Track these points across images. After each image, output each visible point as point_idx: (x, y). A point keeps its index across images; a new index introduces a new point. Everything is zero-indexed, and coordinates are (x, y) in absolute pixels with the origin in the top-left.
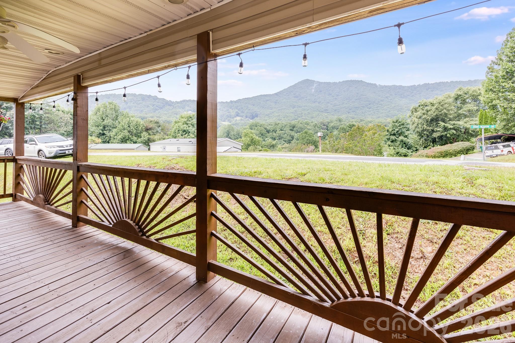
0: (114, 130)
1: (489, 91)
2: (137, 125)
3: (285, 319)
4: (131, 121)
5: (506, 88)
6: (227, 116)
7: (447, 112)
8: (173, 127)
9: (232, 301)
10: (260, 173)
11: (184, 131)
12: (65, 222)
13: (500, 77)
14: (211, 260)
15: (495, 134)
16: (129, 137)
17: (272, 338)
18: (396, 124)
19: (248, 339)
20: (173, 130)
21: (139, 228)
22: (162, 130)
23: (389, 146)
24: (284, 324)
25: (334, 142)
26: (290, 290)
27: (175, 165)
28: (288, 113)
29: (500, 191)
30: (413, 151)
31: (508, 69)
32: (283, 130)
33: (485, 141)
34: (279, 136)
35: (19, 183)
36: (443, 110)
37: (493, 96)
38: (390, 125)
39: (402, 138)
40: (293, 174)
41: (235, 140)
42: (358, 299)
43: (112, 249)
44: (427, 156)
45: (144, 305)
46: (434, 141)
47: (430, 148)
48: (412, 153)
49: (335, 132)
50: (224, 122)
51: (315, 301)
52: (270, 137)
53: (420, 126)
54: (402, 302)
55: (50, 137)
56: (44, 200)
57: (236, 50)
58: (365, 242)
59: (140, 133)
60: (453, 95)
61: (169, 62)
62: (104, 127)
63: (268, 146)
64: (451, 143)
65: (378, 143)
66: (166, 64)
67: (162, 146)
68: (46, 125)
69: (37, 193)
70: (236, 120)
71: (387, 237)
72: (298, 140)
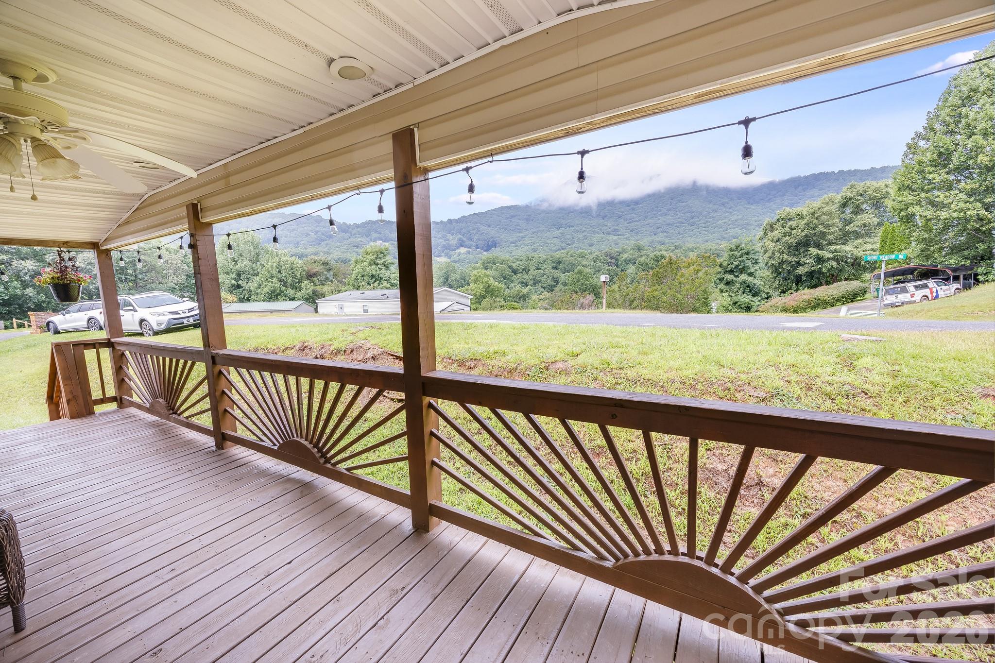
0: (256, 279)
1: (905, 190)
2: (292, 269)
3: (546, 583)
4: (282, 263)
5: (934, 183)
6: (444, 246)
7: (825, 230)
8: (353, 270)
9: (468, 559)
10: (504, 354)
11: (373, 276)
12: (205, 441)
13: (928, 163)
14: (434, 501)
15: (905, 266)
16: (280, 291)
17: (528, 609)
18: (736, 253)
19: (494, 610)
20: (353, 276)
21: (319, 452)
22: (335, 275)
23: (722, 291)
24: (545, 589)
25: (628, 288)
26: (554, 544)
27: (363, 342)
28: (548, 239)
29: (894, 377)
30: (762, 299)
31: (943, 147)
32: (540, 269)
33: (885, 279)
34: (534, 279)
35: (123, 380)
36: (817, 227)
37: (909, 198)
38: (726, 256)
39: (744, 278)
40: (559, 354)
41: (458, 289)
42: (655, 557)
43: (282, 482)
44: (785, 310)
45: (340, 566)
46: (798, 280)
47: (791, 294)
48: (759, 303)
49: (631, 269)
50: (438, 258)
51: (591, 559)
52: (518, 280)
53: (777, 255)
54: (720, 560)
55: (154, 297)
56: (166, 407)
57: (461, 161)
58: (671, 462)
59: (299, 282)
60: (838, 198)
61: (345, 182)
62: (239, 275)
63: (514, 297)
64: (828, 283)
65: (703, 288)
66: (341, 186)
67: (337, 304)
68: (144, 274)
69: (154, 396)
70: (460, 254)
71: (705, 455)
72: (565, 285)
